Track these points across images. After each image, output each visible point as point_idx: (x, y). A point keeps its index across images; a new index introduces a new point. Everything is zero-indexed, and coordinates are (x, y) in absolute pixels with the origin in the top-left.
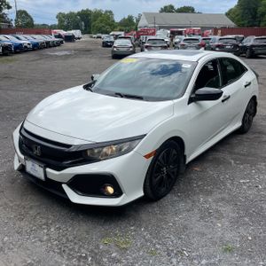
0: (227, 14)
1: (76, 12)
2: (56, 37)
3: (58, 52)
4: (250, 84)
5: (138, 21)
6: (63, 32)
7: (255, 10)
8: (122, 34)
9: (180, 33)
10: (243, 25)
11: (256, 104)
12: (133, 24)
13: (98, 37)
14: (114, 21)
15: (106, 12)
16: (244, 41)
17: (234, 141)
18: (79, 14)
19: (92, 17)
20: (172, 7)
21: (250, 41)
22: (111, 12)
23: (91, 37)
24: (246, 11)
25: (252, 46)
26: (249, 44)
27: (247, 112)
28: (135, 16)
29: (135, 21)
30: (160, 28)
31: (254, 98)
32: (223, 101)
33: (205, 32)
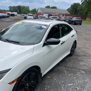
0: (67, 10)
1: (16, 6)
2: (7, 14)
3: (7, 20)
4: (74, 35)
5: (38, 10)
6: (10, 13)
7: (76, 9)
8: (32, 14)
9: (52, 15)
10: (72, 14)
11: (76, 44)
12: (36, 11)
13: (23, 15)
14: (29, 10)
15: (27, 7)
16: (72, 19)
17: (67, 60)
18: (17, 7)
19: (22, 8)
20: (49, 6)
21: (74, 19)
22: (28, 7)
23: (21, 15)
24: (74, 9)
25: (75, 21)
26: (74, 20)
27: (72, 47)
28: (37, 9)
29: (37, 10)
30: (45, 13)
31: (75, 41)
32: (61, 44)
33: (60, 15)
